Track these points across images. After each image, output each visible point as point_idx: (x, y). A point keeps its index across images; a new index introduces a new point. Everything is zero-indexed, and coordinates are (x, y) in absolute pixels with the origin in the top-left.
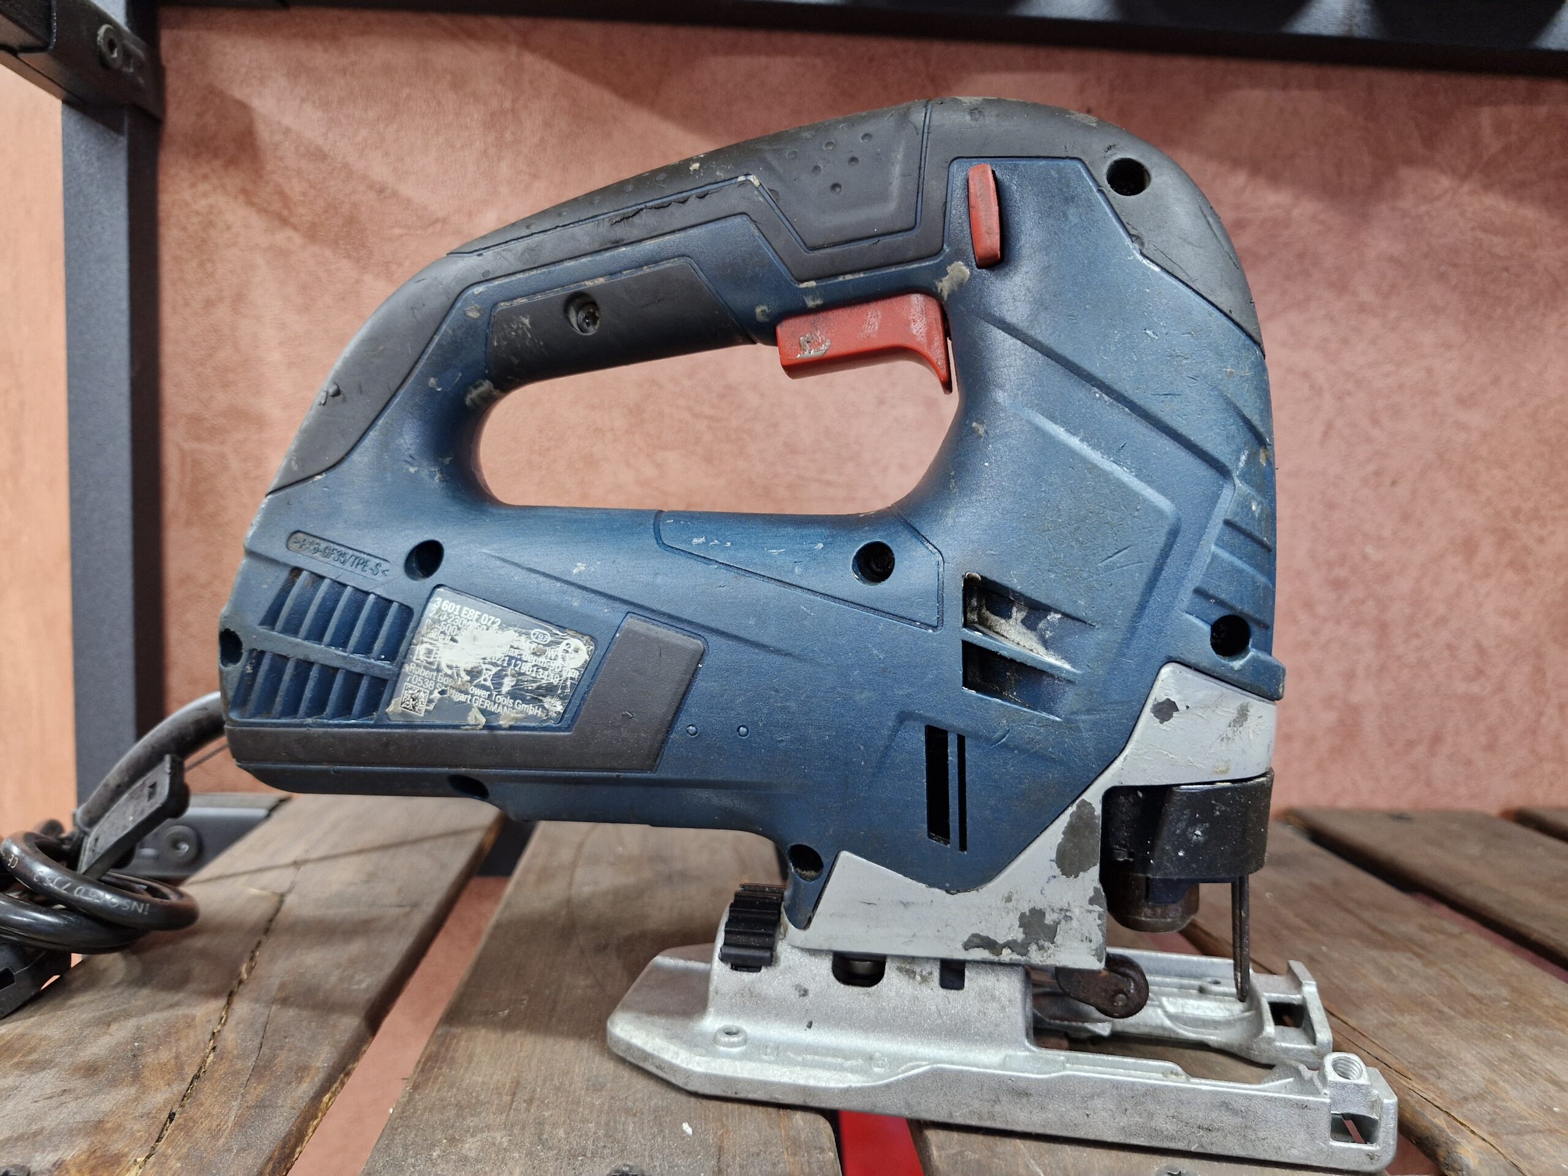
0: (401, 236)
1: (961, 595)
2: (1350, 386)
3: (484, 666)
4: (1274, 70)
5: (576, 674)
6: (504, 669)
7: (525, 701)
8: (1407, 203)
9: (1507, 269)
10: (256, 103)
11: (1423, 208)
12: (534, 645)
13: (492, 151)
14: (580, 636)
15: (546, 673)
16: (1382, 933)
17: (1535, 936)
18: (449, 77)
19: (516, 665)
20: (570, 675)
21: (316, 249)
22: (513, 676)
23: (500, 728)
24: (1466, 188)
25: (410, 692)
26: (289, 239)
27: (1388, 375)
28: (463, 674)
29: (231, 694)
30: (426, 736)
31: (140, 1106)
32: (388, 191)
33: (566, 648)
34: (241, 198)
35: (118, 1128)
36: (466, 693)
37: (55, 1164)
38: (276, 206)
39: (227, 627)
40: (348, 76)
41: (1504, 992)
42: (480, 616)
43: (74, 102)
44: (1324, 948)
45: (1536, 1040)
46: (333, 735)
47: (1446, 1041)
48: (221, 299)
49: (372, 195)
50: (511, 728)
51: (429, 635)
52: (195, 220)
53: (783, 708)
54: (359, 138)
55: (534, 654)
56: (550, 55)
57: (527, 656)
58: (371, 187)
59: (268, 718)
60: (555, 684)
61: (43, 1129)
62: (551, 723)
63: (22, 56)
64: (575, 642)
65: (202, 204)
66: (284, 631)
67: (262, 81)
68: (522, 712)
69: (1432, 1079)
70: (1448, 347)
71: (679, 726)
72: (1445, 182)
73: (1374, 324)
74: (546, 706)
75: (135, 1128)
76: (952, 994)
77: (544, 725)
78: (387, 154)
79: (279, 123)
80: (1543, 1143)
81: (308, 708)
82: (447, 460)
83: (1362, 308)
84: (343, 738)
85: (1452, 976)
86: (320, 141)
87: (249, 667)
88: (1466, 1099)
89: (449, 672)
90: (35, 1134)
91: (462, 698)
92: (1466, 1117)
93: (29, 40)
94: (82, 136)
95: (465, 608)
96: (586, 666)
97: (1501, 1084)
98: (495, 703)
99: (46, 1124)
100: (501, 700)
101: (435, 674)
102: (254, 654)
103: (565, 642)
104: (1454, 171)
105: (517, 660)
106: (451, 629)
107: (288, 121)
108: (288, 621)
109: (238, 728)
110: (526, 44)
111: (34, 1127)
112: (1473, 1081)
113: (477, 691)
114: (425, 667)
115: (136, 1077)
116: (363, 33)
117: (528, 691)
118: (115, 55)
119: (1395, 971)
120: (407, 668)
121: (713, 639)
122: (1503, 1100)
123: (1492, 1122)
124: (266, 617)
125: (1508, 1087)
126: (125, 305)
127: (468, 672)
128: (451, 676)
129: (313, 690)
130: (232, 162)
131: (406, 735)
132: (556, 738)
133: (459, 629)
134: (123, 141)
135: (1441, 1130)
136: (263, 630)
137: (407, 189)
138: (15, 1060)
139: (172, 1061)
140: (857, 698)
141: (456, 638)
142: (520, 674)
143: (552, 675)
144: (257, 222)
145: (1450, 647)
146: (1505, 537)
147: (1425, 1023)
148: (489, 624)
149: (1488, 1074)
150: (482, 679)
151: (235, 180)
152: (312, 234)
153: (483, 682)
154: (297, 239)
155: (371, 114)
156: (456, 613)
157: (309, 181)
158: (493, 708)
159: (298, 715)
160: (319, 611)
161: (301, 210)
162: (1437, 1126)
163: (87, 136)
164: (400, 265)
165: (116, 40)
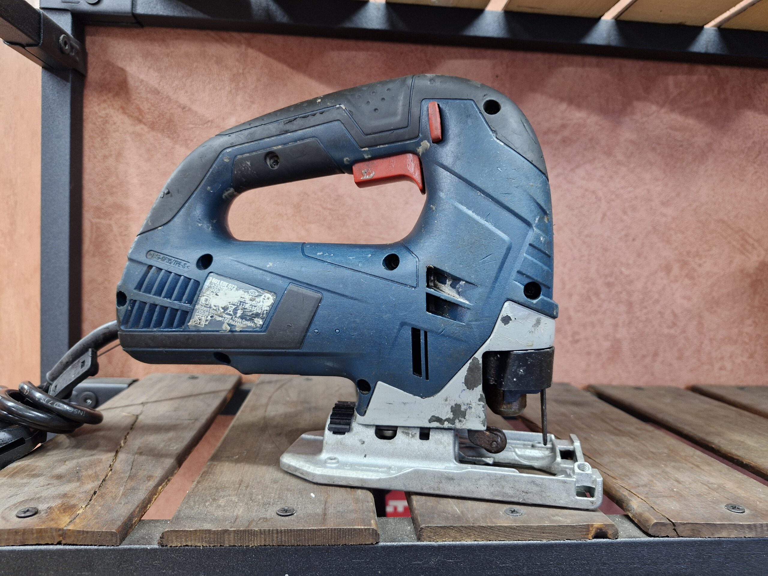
0: (192, 128)
1: (425, 274)
2: (613, 197)
3: (230, 306)
4: (578, 59)
5: (268, 309)
6: (238, 307)
7: (246, 320)
8: (637, 117)
9: (681, 146)
10: (128, 69)
11: (645, 119)
12: (251, 297)
13: (234, 91)
14: (270, 293)
15: (256, 308)
16: (619, 430)
17: (686, 432)
18: (215, 58)
19: (243, 305)
20: (266, 309)
21: (154, 133)
22: (242, 309)
23: (236, 331)
24: (663, 110)
25: (198, 317)
26: (142, 129)
27: (630, 192)
28: (221, 309)
29: (121, 318)
30: (205, 335)
31: (81, 489)
32: (187, 109)
33: (264, 297)
34: (121, 110)
35: (73, 496)
36: (222, 317)
37: (48, 508)
38: (137, 114)
39: (120, 290)
40: (169, 57)
41: (666, 451)
42: (228, 285)
43: (47, 68)
44: (592, 435)
45: (674, 467)
46: (166, 336)
47: (637, 467)
48: (111, 155)
49: (180, 110)
50: (241, 331)
51: (206, 293)
52: (100, 120)
53: (354, 321)
54: (174, 85)
55: (251, 300)
56: (260, 50)
57: (247, 301)
58: (179, 106)
59: (137, 329)
60: (259, 312)
61: (41, 496)
62: (258, 329)
63: (27, 48)
64: (268, 295)
65: (103, 113)
66: (145, 292)
67: (131, 59)
68: (245, 325)
69: (626, 479)
70: (657, 180)
71: (311, 330)
72: (654, 108)
73: (624, 169)
74: (256, 322)
75: (80, 496)
76: (424, 442)
77: (255, 330)
78: (186, 92)
79: (138, 78)
80: (666, 500)
81: (155, 324)
82: (215, 221)
83: (619, 163)
84: (169, 337)
85: (644, 445)
86: (157, 86)
87: (129, 307)
88: (639, 486)
89: (215, 308)
90: (38, 498)
91: (220, 319)
92: (637, 492)
93: (31, 41)
94: (50, 83)
95: (222, 281)
96: (273, 305)
97: (655, 481)
98: (234, 321)
99: (42, 495)
100: (237, 320)
101: (209, 309)
102: (132, 302)
103: (264, 295)
104: (657, 103)
105: (243, 303)
106: (216, 290)
107: (142, 76)
108: (146, 288)
109: (124, 333)
110: (249, 44)
111: (38, 496)
112: (643, 480)
113: (227, 316)
114: (205, 306)
115: (79, 479)
116: (177, 39)
117: (248, 316)
118: (67, 48)
119: (621, 443)
120: (197, 307)
121: (325, 293)
122: (654, 486)
123: (647, 494)
124: (137, 286)
125: (657, 482)
126: (68, 157)
127: (223, 308)
128: (215, 310)
129: (157, 317)
130: (117, 94)
131: (196, 335)
132: (260, 335)
133: (219, 290)
134: (69, 85)
135: (625, 496)
136: (136, 291)
137: (195, 108)
138: (26, 474)
139: (94, 474)
140: (384, 317)
141: (218, 294)
142: (245, 309)
143: (258, 309)
144: (128, 121)
145: (660, 313)
146: (684, 264)
147: (629, 461)
148: (232, 288)
149: (651, 478)
150: (229, 310)
151: (118, 103)
152: (153, 127)
153: (229, 312)
154: (146, 129)
155: (180, 74)
156: (218, 283)
157: (151, 103)
158: (233, 323)
159: (150, 327)
160: (159, 283)
161: (148, 116)
162: (624, 495)
163: (53, 83)
164: (192, 141)
165: (68, 42)
